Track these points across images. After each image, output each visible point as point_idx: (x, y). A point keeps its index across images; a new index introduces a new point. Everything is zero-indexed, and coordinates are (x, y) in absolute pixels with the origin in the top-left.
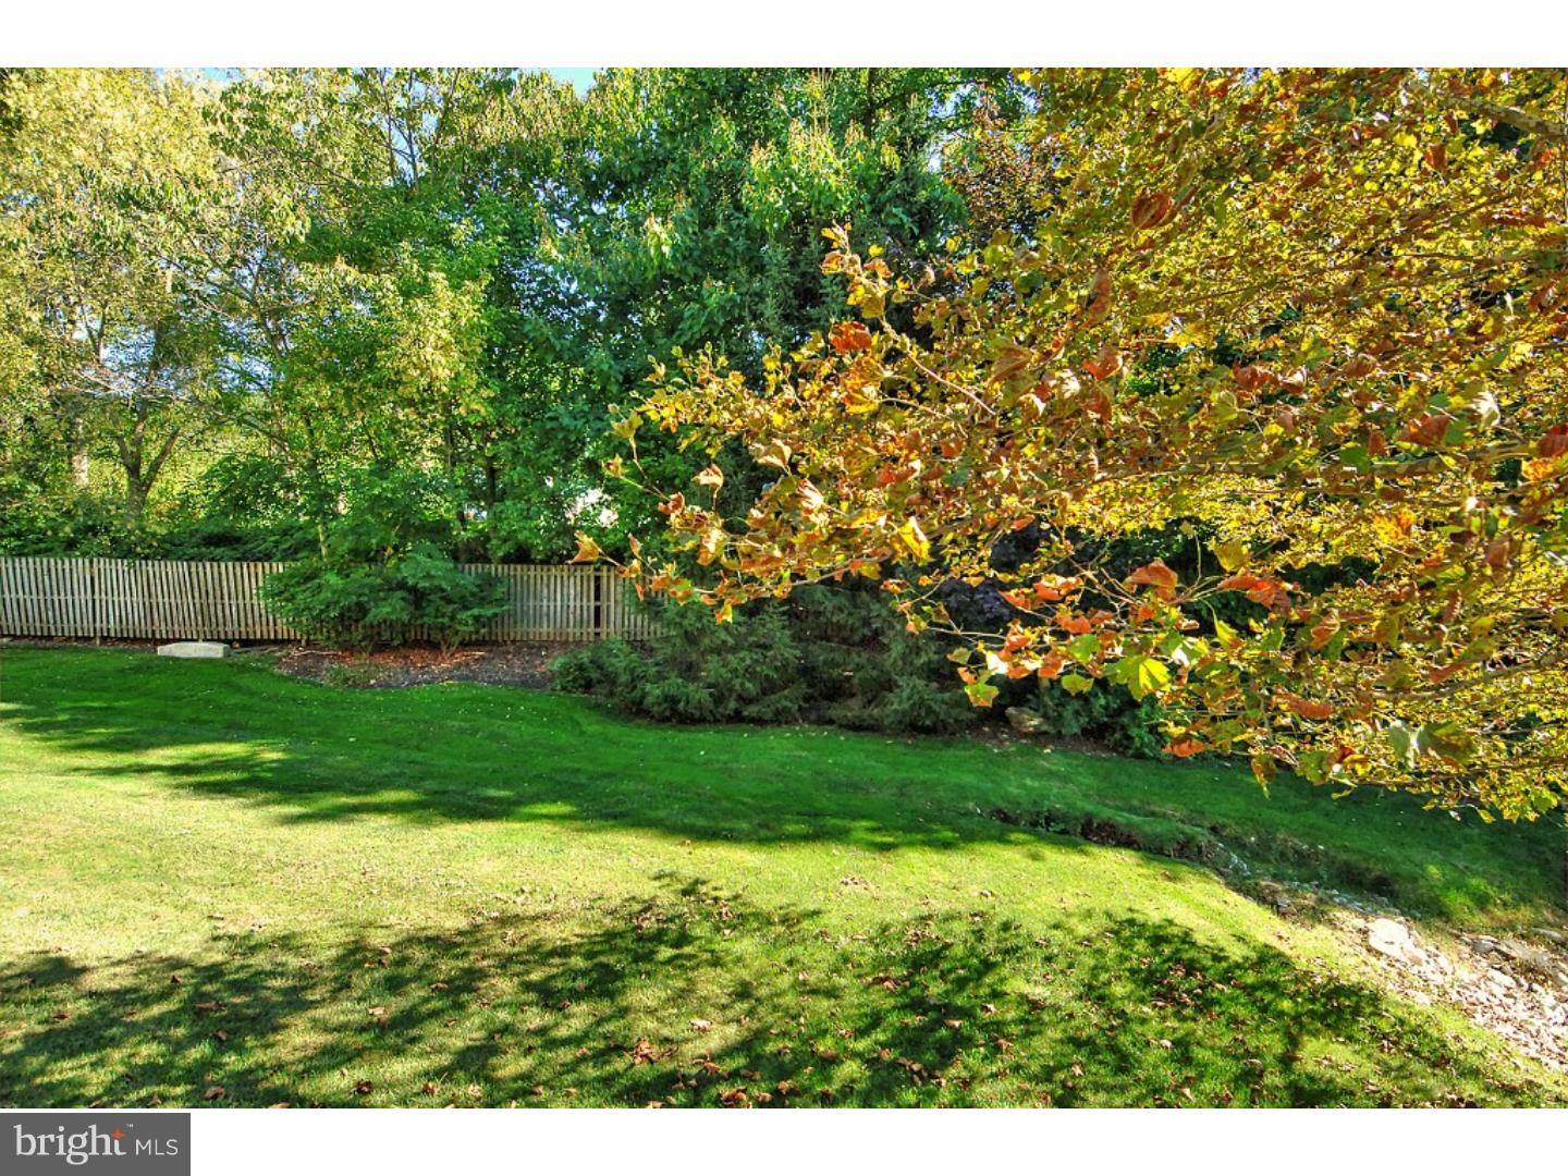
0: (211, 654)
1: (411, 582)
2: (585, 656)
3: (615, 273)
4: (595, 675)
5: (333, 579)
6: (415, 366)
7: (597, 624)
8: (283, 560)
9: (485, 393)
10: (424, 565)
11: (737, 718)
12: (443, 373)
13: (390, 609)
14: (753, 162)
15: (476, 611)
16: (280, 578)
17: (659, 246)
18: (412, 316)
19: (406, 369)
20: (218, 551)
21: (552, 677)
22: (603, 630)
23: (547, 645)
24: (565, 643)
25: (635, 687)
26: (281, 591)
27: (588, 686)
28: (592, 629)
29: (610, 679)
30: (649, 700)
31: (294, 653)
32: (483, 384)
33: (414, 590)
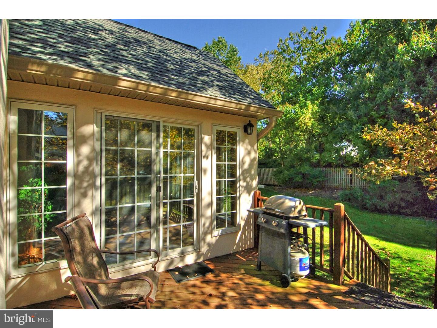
0: (262, 187)
1: (303, 172)
2: (348, 192)
3: (356, 89)
4: (351, 197)
5: (286, 172)
6: (303, 124)
7: (351, 184)
8: (275, 167)
9: (319, 127)
10: (306, 168)
11: (398, 213)
12: (310, 124)
13: (299, 179)
14: (399, 49)
15: (318, 180)
16: (275, 172)
17: (369, 80)
18: (303, 113)
19: (301, 124)
20: (262, 166)
21: (339, 197)
22: (353, 185)
23: (337, 189)
24: (341, 189)
25: (363, 201)
26: (276, 174)
27: (349, 200)
28: (349, 185)
29: (356, 199)
30: (368, 205)
31: (277, 188)
32: (319, 125)
33: (303, 174)
